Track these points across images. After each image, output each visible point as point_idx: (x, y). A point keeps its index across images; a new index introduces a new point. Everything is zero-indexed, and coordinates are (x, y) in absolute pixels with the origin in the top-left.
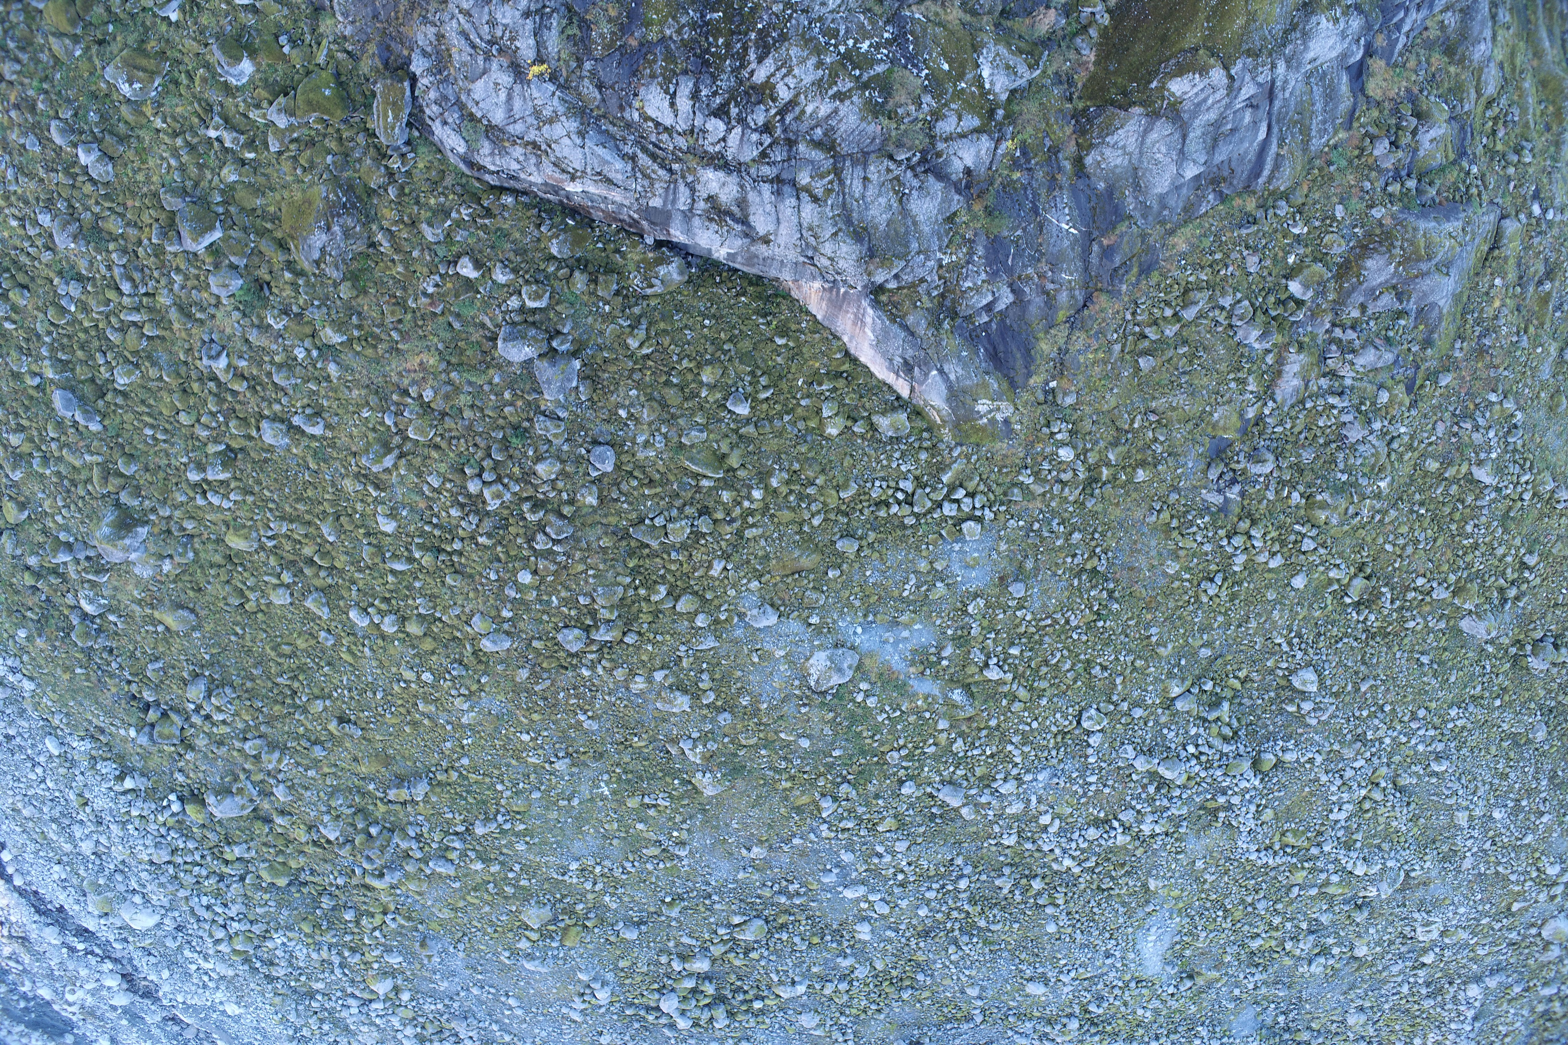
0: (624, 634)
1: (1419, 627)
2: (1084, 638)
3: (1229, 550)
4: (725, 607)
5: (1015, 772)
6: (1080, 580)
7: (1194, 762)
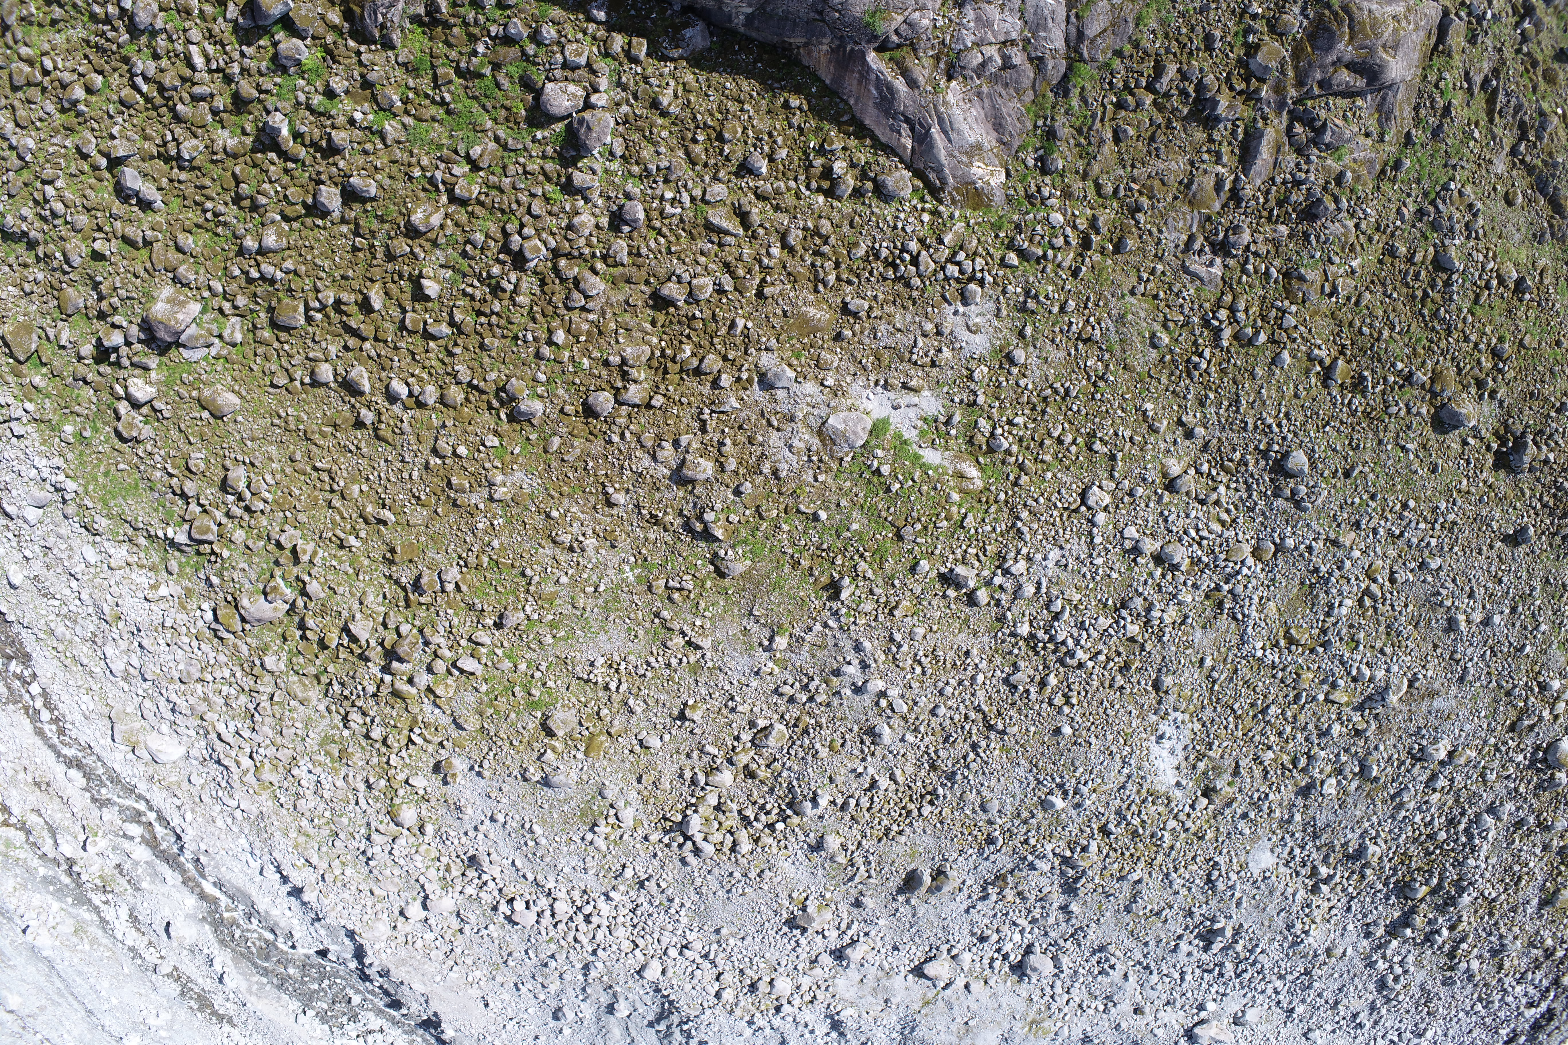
0: (651, 398)
1: (1403, 413)
2: (1084, 412)
3: (1216, 323)
4: (746, 366)
5: (1025, 551)
6: (1076, 349)
7: (1195, 546)
